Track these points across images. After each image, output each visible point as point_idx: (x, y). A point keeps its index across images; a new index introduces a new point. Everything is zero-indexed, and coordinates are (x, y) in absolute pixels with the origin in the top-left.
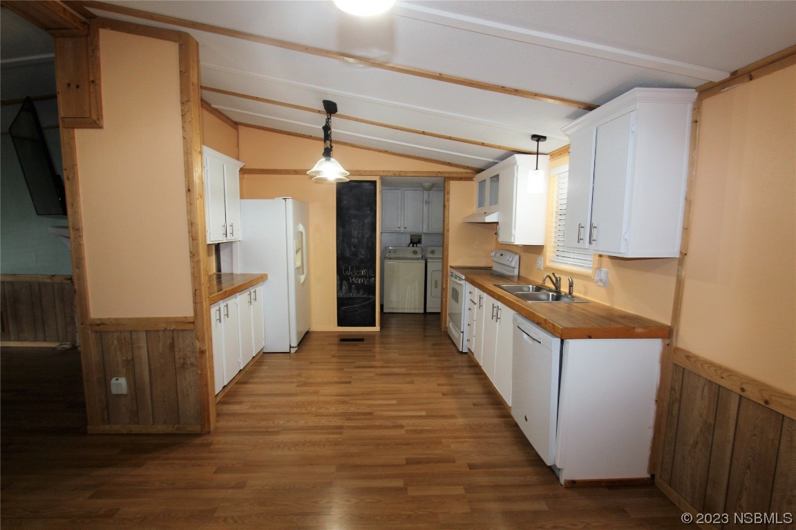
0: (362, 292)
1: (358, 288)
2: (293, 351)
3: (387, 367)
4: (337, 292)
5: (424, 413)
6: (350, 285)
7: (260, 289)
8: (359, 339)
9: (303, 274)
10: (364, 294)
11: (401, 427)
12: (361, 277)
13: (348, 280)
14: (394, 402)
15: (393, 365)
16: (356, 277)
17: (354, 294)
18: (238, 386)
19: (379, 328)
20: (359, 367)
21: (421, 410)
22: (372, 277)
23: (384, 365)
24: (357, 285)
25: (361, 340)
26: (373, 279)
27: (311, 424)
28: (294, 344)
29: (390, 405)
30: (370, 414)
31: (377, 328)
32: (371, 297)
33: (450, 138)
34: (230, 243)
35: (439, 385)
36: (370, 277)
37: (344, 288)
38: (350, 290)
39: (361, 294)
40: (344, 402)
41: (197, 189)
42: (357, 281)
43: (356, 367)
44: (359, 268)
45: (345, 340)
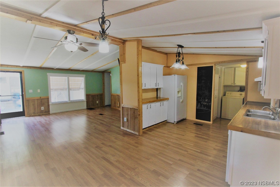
0: (205, 108)
1: (205, 106)
2: (175, 123)
3: (203, 135)
4: (196, 107)
5: (199, 151)
6: (201, 105)
7: (165, 103)
8: (201, 125)
9: (181, 99)
10: (207, 108)
11: (187, 151)
12: (206, 102)
13: (200, 103)
14: (193, 145)
15: (205, 135)
16: (204, 102)
17: (202, 108)
18: (154, 128)
19: (212, 122)
20: (192, 132)
21: (199, 150)
22: (210, 102)
23: (202, 134)
24: (204, 105)
25: (202, 125)
26: (210, 103)
27: (163, 141)
28: (176, 121)
29: (190, 145)
30: (181, 145)
31: (211, 122)
32: (209, 110)
33: (228, 48)
34: (160, 89)
35: (216, 146)
36: (209, 103)
37: (199, 105)
38: (201, 106)
39: (205, 109)
40: (176, 140)
41: (140, 75)
42: (204, 103)
43: (190, 132)
44: (205, 99)
45: (197, 124)
